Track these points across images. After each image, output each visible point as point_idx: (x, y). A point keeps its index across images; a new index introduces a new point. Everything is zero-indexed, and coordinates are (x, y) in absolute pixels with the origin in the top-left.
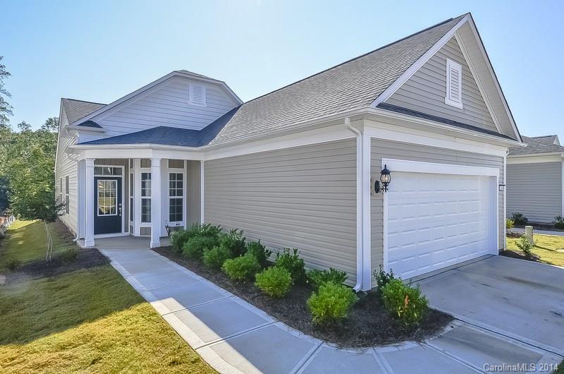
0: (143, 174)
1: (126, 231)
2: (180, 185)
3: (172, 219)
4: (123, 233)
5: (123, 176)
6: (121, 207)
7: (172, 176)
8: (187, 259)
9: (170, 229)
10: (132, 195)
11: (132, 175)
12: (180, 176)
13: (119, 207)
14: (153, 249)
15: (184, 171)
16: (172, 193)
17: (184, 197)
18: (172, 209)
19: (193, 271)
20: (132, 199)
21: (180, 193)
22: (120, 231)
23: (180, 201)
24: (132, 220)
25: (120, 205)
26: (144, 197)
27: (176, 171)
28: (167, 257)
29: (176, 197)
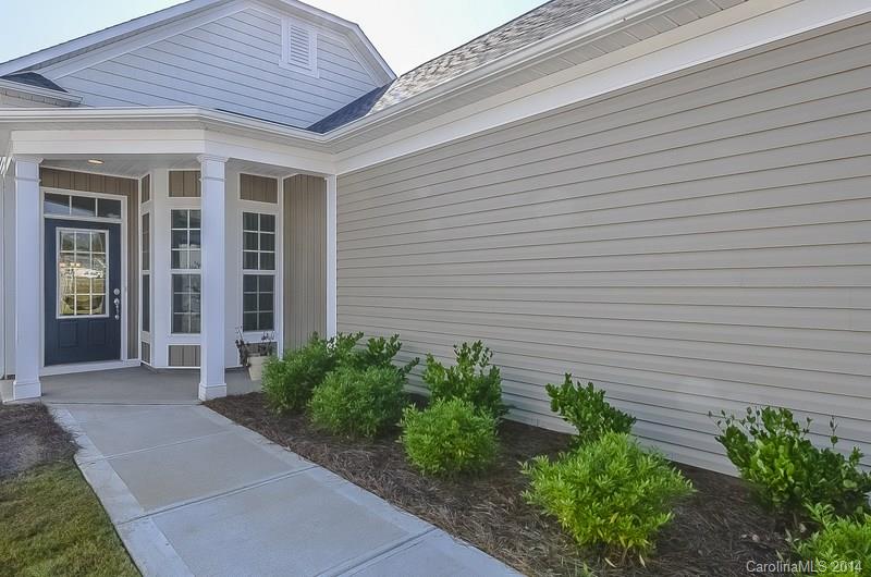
0: (173, 211)
1: (132, 354)
2: (269, 242)
3: (249, 324)
4: (125, 362)
5: (123, 221)
6: (119, 297)
7: (250, 220)
8: (323, 435)
9: (245, 351)
10: (146, 266)
11: (146, 218)
12: (269, 221)
13: (113, 296)
14: (208, 404)
15: (277, 209)
16: (250, 261)
17: (279, 273)
18: (249, 302)
19: (371, 488)
20: (146, 279)
21: (269, 262)
22: (116, 356)
23: (268, 282)
24: (146, 327)
25: (116, 291)
26: (177, 271)
27: (259, 208)
28: (257, 427)
29: (259, 272)
